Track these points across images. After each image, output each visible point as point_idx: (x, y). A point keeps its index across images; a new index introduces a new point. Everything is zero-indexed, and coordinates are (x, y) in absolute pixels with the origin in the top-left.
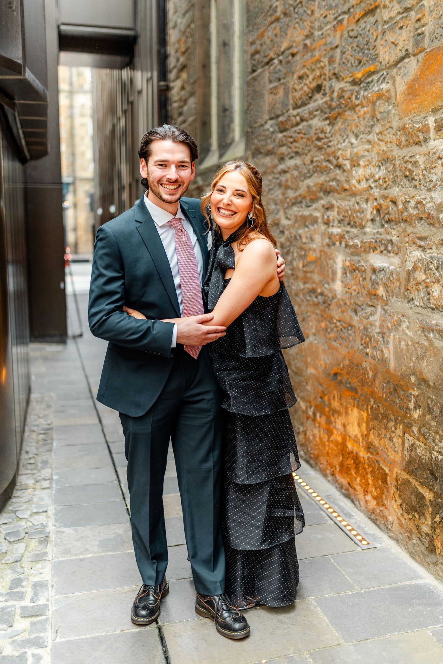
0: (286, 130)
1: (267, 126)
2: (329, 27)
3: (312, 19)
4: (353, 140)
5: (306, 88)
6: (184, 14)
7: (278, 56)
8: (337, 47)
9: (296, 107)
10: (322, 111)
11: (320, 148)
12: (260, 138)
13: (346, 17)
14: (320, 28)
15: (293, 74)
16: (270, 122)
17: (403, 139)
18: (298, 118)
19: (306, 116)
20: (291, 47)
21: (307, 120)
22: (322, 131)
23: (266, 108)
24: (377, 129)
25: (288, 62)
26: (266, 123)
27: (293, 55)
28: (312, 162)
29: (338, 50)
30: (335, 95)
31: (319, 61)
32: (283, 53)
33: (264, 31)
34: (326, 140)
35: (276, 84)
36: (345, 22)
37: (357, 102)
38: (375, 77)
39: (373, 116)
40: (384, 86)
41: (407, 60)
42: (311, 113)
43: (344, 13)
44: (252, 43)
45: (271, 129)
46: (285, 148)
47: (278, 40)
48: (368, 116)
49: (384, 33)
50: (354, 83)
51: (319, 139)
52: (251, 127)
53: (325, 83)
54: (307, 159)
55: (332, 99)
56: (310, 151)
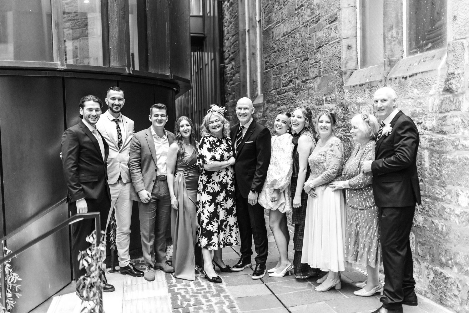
0: (280, 94)
1: (273, 92)
2: (294, 60)
3: (288, 56)
4: (303, 101)
5: (287, 80)
6: (233, 36)
7: (276, 66)
8: (297, 68)
9: (283, 86)
10: (293, 90)
11: (292, 103)
12: (270, 96)
13: (299, 58)
14: (291, 60)
15: (282, 74)
16: (274, 91)
17: (317, 103)
18: (284, 91)
19: (287, 90)
20: (281, 64)
21: (287, 92)
22: (293, 97)
23: (272, 85)
24: (310, 98)
25: (280, 69)
26: (272, 90)
27: (282, 67)
28: (290, 107)
29: (297, 69)
30: (297, 85)
31: (291, 71)
32: (278, 65)
33: (271, 54)
34: (294, 100)
35: (276, 76)
36: (299, 60)
37: (304, 88)
38: (309, 81)
39: (309, 94)
40: (311, 85)
41: (317, 78)
42: (289, 89)
43: (298, 57)
44: (266, 58)
45: (274, 93)
46: (280, 101)
47: (276, 59)
48: (307, 94)
49: (310, 68)
50: (303, 82)
51: (292, 100)
52: (266, 91)
53: (293, 80)
54: (288, 106)
55: (296, 86)
56: (289, 103)
